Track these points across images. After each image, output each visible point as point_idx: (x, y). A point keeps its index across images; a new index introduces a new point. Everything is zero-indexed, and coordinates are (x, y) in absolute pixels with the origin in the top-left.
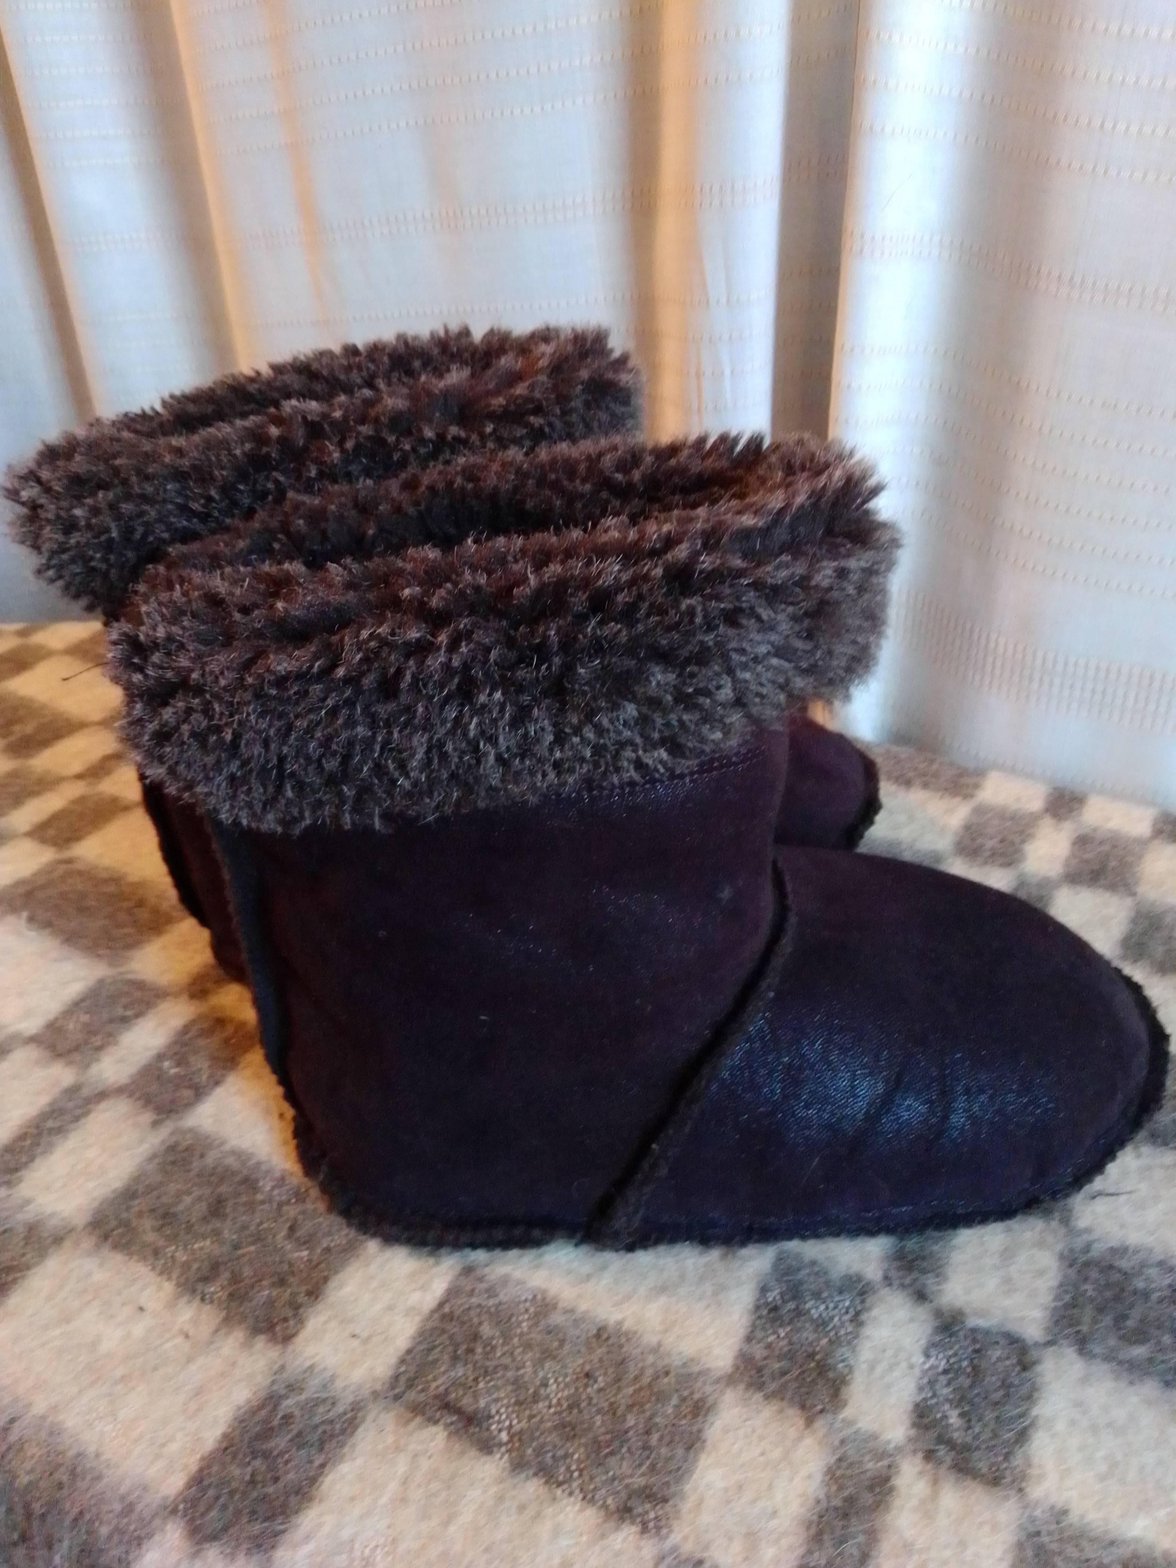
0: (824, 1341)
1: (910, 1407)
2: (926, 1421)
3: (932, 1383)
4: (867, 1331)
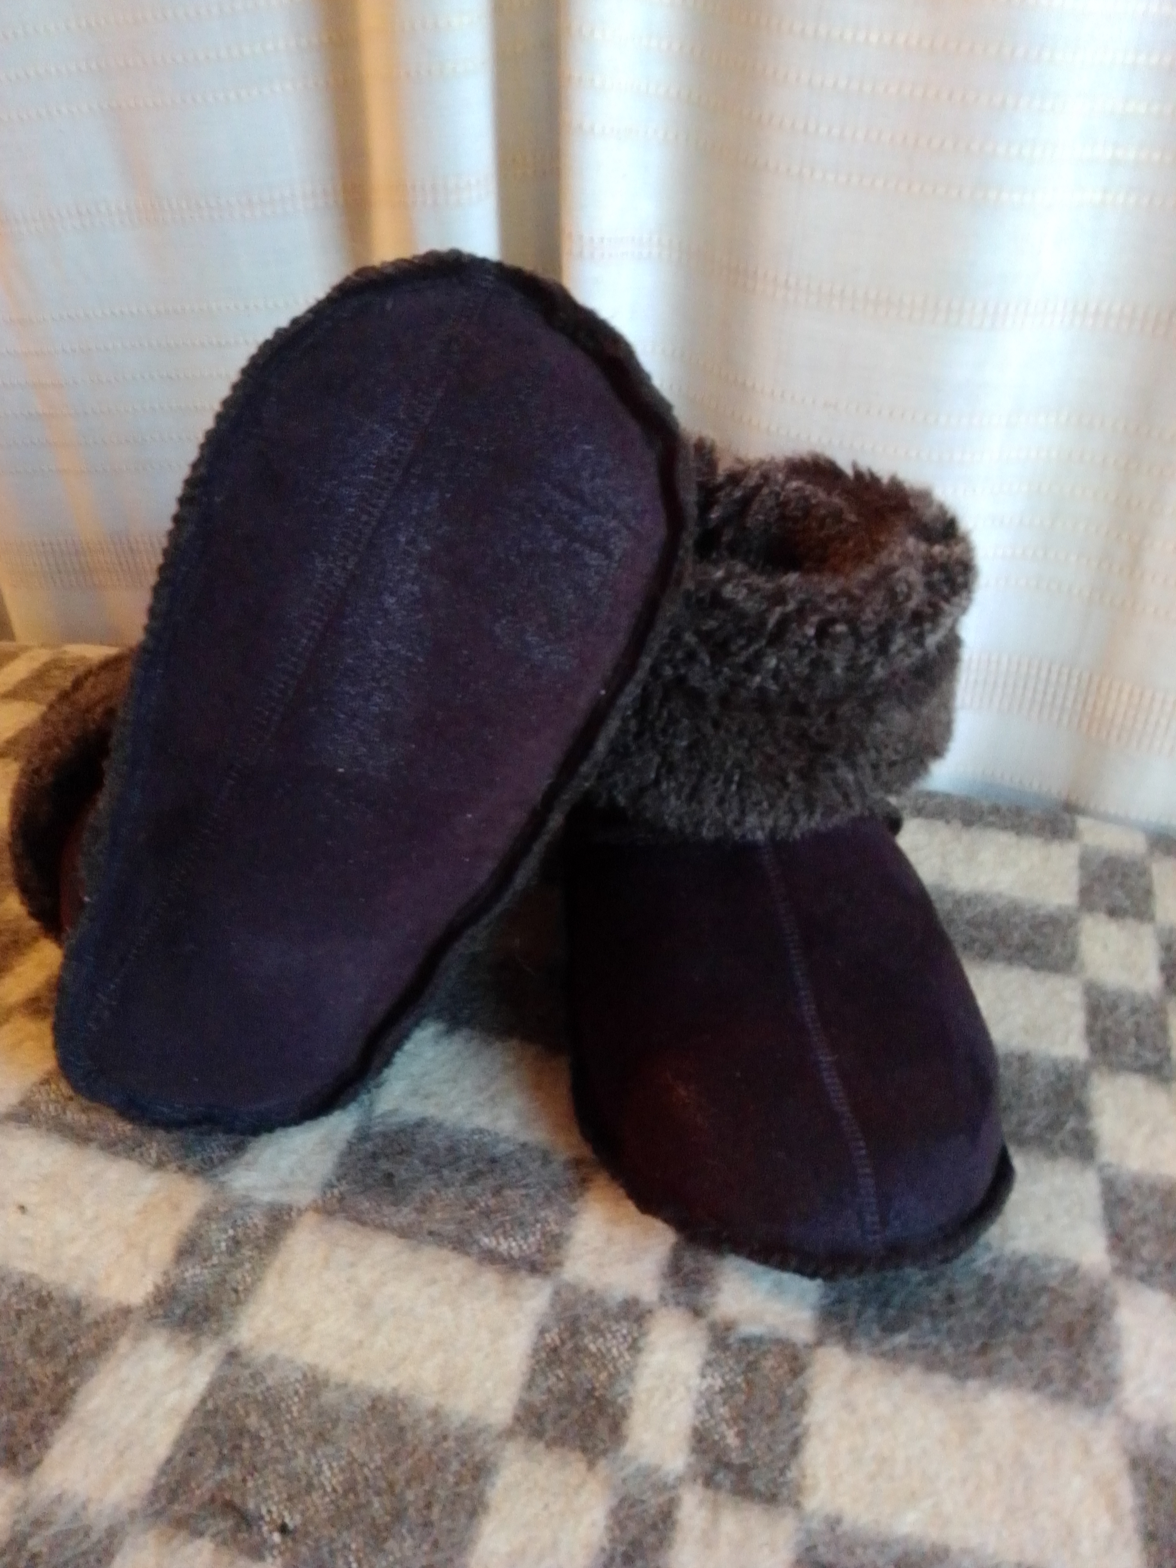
0: (603, 1376)
1: (689, 1432)
2: (704, 1445)
3: (709, 1405)
4: (644, 1358)
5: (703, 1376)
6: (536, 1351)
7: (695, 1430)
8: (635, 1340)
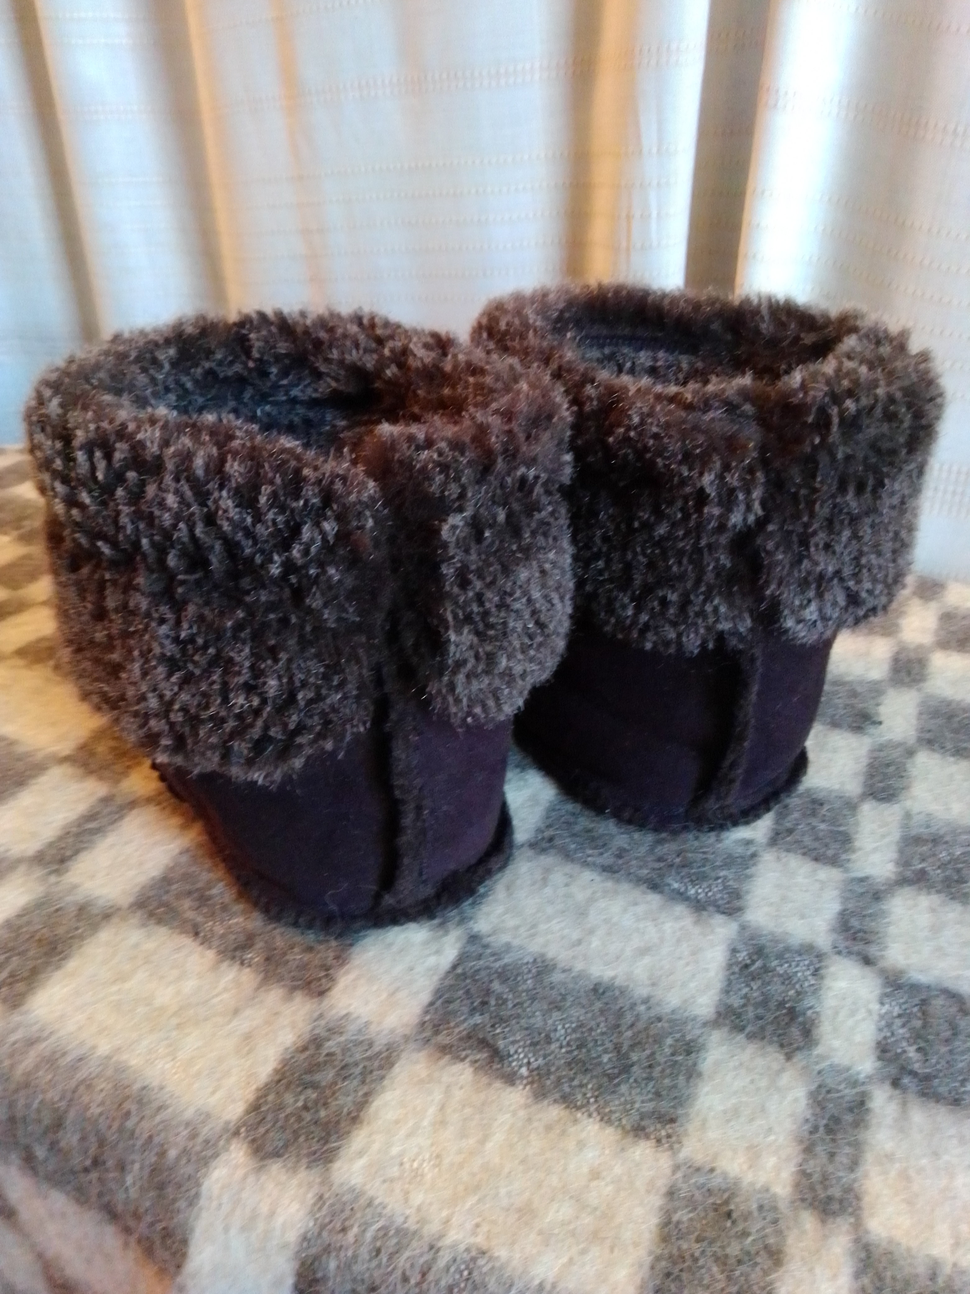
5: (882, 1004)
6: (730, 966)
7: (879, 1043)
8: (817, 970)
